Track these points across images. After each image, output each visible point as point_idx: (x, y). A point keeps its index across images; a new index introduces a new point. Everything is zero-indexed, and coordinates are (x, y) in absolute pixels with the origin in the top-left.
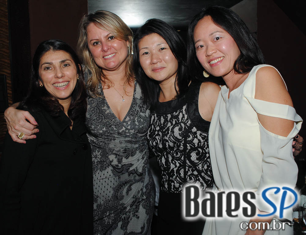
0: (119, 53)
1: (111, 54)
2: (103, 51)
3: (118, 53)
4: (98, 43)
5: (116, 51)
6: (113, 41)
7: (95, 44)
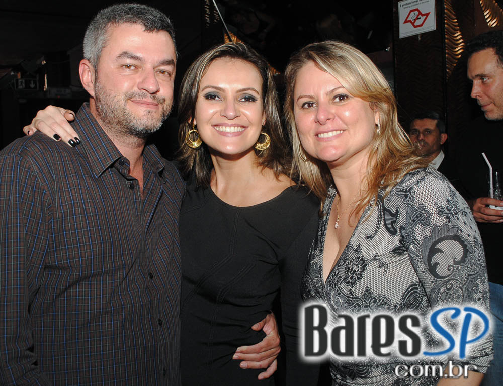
0: (352, 131)
1: (332, 131)
2: (318, 121)
3: (349, 132)
4: (312, 104)
5: (344, 127)
6: (343, 103)
7: (306, 105)
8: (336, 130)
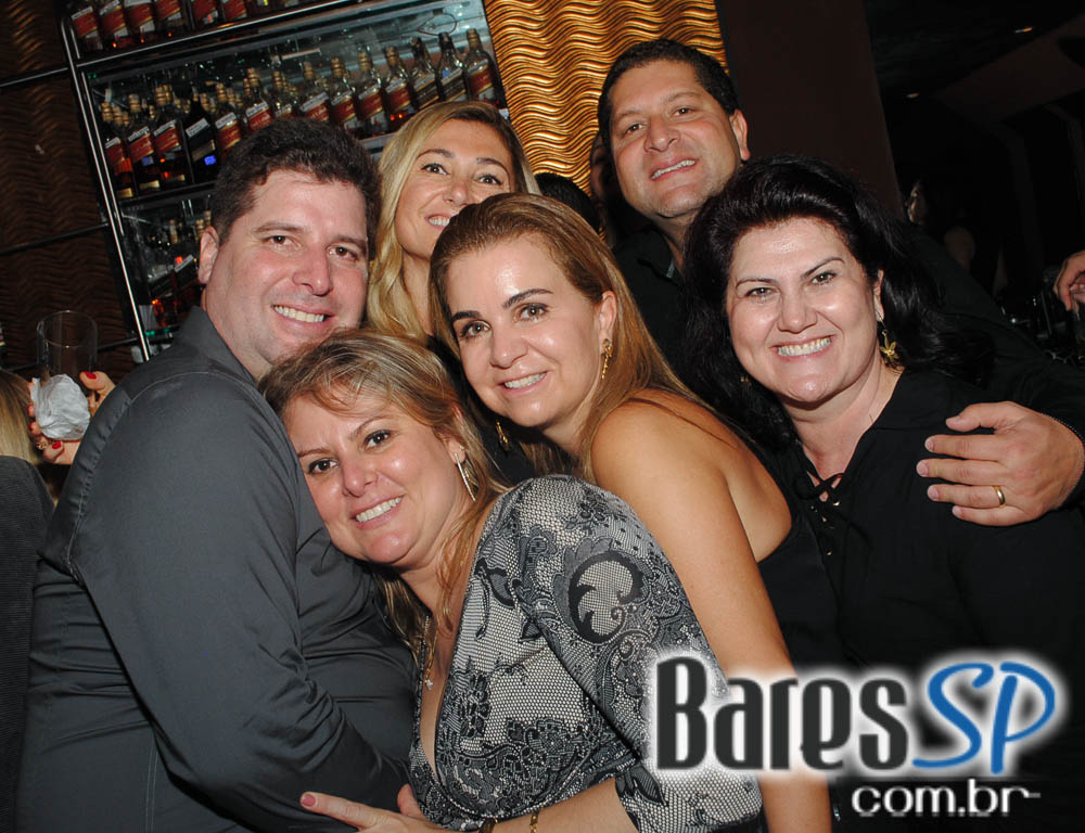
0: (416, 495)
1: (380, 503)
2: (349, 493)
3: (411, 498)
4: (328, 462)
5: (401, 490)
6: (385, 448)
7: (317, 467)
8: (388, 500)
